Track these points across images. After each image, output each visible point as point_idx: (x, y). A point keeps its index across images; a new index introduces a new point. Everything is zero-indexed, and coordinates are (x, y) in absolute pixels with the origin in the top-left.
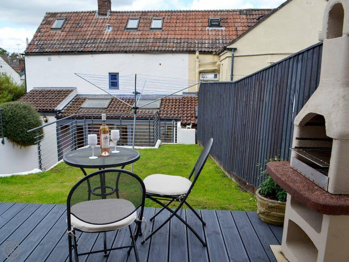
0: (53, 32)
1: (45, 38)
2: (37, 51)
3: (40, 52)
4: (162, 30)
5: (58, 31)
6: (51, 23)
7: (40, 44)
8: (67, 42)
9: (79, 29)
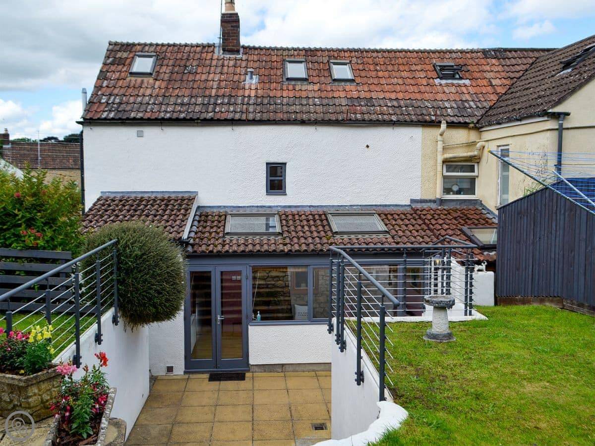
0: (136, 80)
1: (122, 91)
2: (112, 115)
3: (120, 119)
4: (355, 84)
5: (146, 80)
6: (125, 62)
7: (113, 103)
8: (172, 100)
9: (191, 77)
